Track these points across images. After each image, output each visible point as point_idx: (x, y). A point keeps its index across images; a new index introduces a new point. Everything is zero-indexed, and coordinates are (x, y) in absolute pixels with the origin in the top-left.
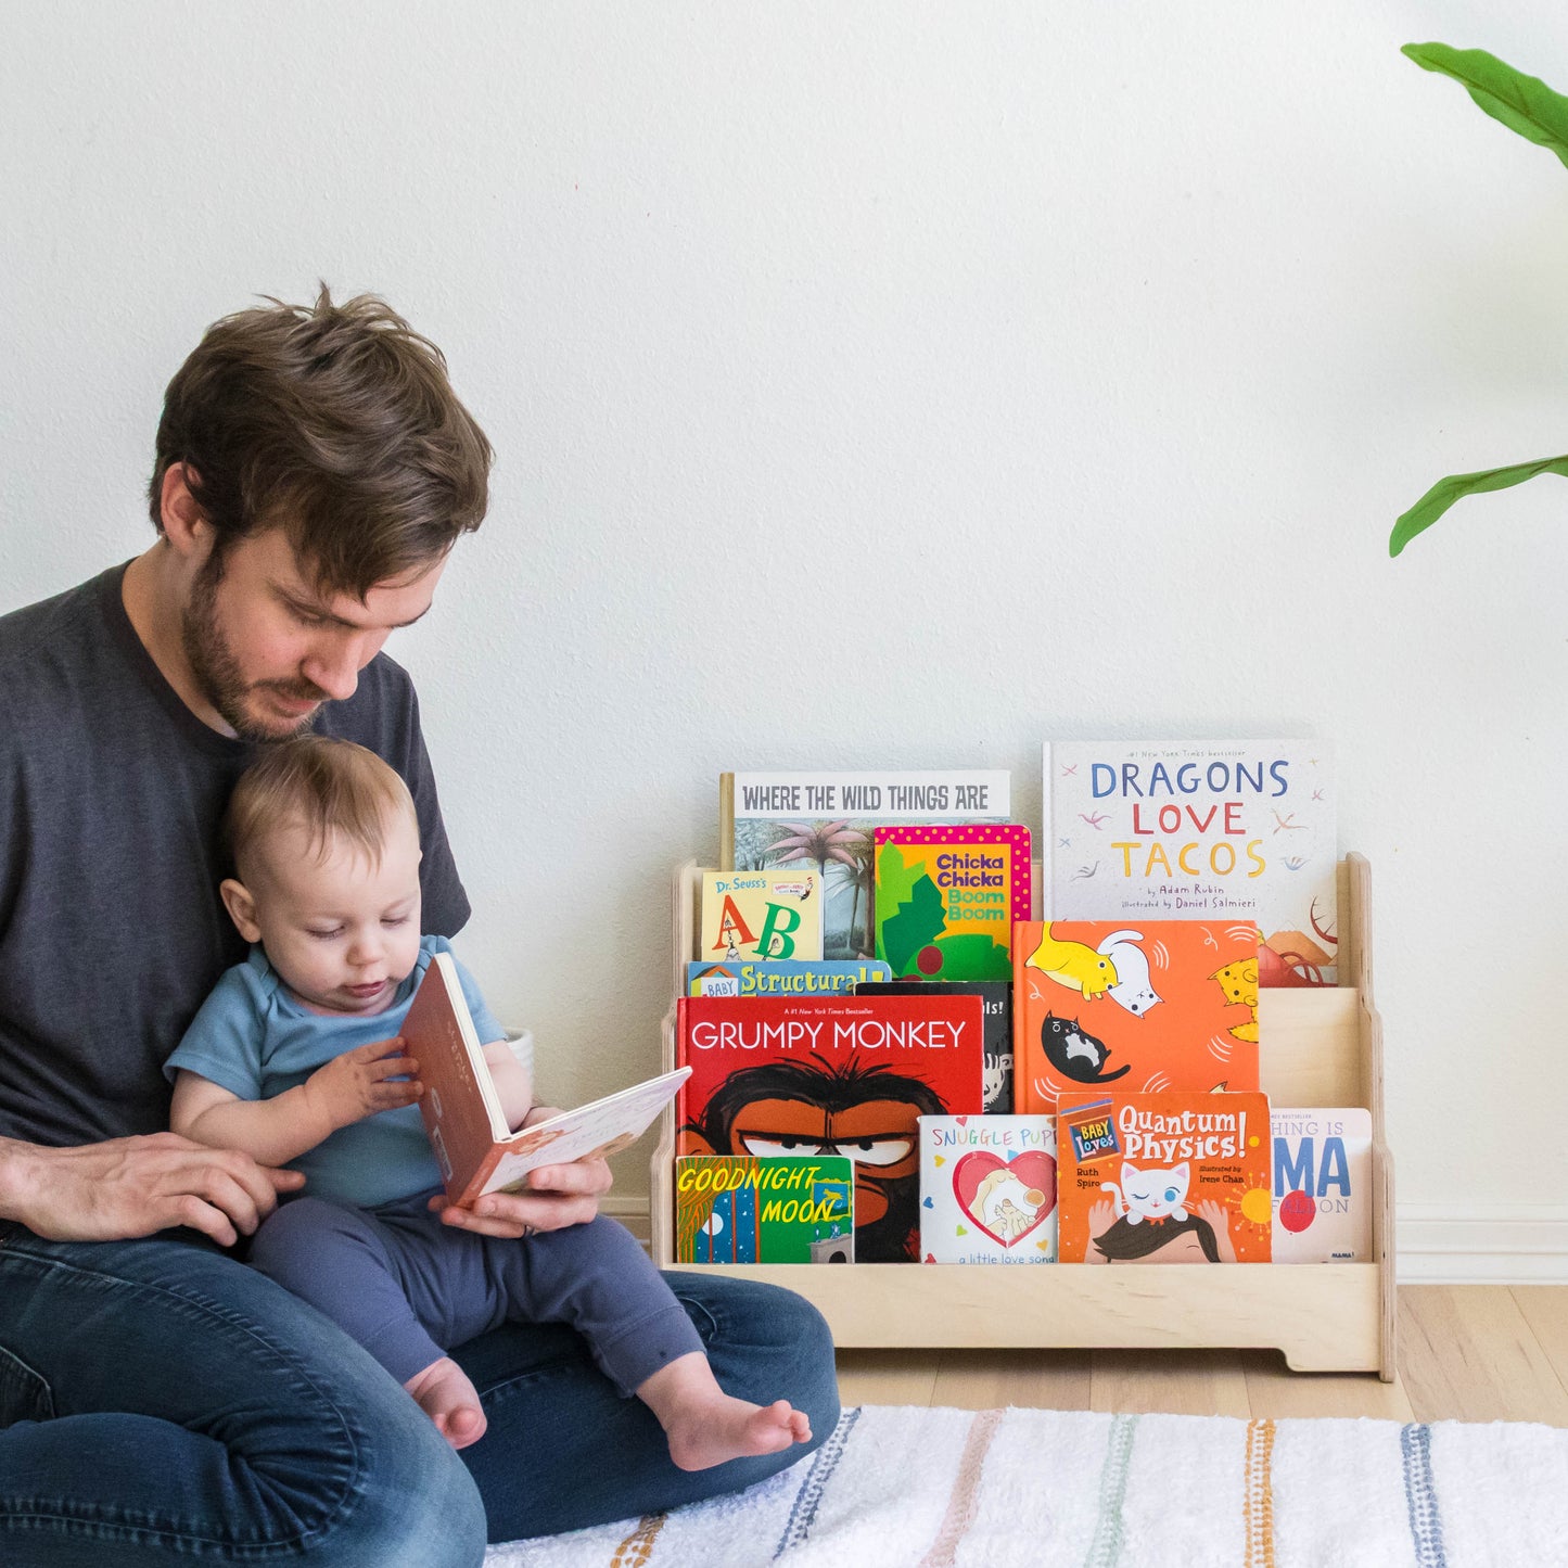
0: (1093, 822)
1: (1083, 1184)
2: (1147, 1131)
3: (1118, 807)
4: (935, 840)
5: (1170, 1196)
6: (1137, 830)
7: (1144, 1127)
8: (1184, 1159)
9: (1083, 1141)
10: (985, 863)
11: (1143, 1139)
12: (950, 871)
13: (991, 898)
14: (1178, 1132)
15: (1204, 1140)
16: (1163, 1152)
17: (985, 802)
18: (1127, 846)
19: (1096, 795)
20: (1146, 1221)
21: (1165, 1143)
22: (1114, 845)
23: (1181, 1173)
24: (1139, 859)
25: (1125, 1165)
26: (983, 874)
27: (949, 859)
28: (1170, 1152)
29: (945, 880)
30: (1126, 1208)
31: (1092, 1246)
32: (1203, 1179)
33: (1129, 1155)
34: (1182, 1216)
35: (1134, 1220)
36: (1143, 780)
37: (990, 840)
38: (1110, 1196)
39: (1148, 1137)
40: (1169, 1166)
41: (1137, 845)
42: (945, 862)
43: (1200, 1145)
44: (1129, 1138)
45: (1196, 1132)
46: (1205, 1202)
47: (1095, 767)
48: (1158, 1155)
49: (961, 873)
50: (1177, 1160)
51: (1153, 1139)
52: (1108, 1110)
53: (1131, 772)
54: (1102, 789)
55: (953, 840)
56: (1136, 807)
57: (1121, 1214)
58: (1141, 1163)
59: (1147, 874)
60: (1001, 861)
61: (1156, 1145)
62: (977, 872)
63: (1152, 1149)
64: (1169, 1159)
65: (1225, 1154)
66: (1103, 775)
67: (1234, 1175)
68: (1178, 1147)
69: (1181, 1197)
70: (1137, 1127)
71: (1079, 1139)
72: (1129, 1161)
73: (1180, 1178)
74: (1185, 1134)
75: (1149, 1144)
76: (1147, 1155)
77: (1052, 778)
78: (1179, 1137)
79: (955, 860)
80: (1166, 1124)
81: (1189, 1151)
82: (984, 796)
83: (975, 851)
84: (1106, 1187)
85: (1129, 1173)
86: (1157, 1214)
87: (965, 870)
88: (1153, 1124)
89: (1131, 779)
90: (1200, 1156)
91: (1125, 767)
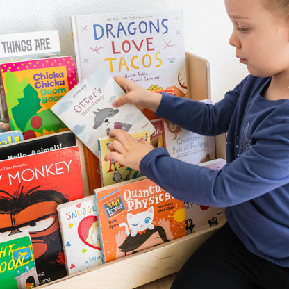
0: (96, 51)
1: (111, 227)
2: (136, 198)
3: (105, 42)
4: (31, 67)
5: (147, 221)
6: (114, 53)
7: (134, 197)
8: (151, 205)
9: (110, 209)
10: (55, 75)
11: (134, 202)
12: (40, 81)
13: (60, 91)
14: (148, 195)
15: (158, 196)
16: (143, 205)
17: (49, 46)
18: (111, 60)
19: (96, 39)
20: (138, 234)
21: (143, 201)
22: (106, 60)
23: (151, 211)
24: (116, 64)
25: (128, 214)
26: (55, 80)
27: (38, 75)
28: (145, 204)
29: (38, 85)
30: (130, 231)
31: (118, 250)
32: (159, 211)
33: (129, 210)
34: (152, 227)
35: (134, 234)
36: (115, 31)
37: (57, 64)
38: (124, 228)
39: (136, 200)
40: (146, 210)
41: (115, 59)
42: (37, 77)
43: (157, 198)
44: (129, 203)
45: (155, 194)
46: (160, 219)
47: (95, 26)
48: (141, 206)
49: (45, 81)
50: (148, 206)
51: (138, 201)
52: (119, 193)
53: (109, 27)
54: (98, 36)
55: (39, 66)
56: (113, 42)
57: (128, 234)
58: (134, 212)
59: (119, 70)
60: (62, 74)
61: (140, 203)
62: (53, 80)
63: (138, 205)
64: (145, 207)
65: (167, 199)
66: (98, 29)
67: (170, 206)
68: (149, 202)
69: (151, 221)
70: (132, 197)
71: (108, 209)
72: (129, 212)
73: (150, 214)
74: (151, 195)
75: (137, 203)
76: (137, 208)
77: (77, 33)
78: (149, 197)
79: (42, 75)
80: (143, 193)
81: (153, 201)
82: (48, 43)
83: (50, 70)
84: (121, 225)
85: (130, 217)
86: (142, 230)
87: (47, 80)
88: (138, 195)
89: (110, 30)
90: (157, 202)
91: (107, 25)
